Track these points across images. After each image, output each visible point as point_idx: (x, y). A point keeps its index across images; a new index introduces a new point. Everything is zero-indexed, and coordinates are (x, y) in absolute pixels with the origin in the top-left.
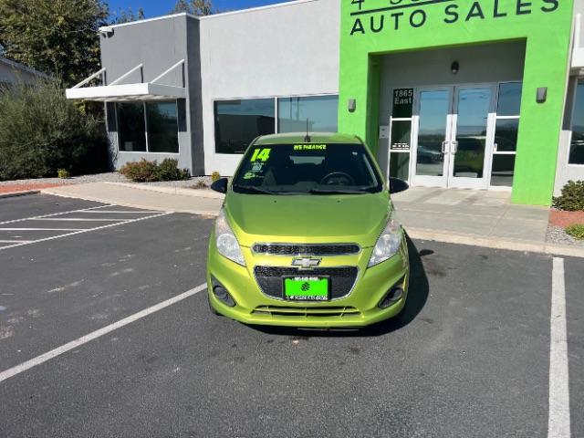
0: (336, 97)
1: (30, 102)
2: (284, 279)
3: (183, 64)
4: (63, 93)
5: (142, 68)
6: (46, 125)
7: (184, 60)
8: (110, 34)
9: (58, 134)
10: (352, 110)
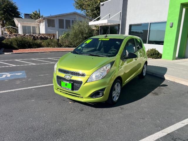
0: (165, 22)
1: (80, 26)
2: (61, 81)
3: (121, 13)
4: (88, 24)
5: (110, 15)
6: (82, 33)
7: (121, 11)
8: (103, 5)
9: (85, 35)
10: (171, 27)
